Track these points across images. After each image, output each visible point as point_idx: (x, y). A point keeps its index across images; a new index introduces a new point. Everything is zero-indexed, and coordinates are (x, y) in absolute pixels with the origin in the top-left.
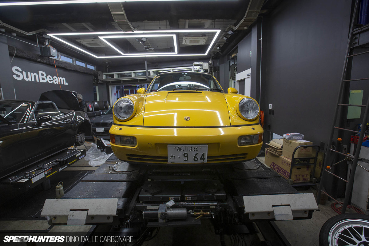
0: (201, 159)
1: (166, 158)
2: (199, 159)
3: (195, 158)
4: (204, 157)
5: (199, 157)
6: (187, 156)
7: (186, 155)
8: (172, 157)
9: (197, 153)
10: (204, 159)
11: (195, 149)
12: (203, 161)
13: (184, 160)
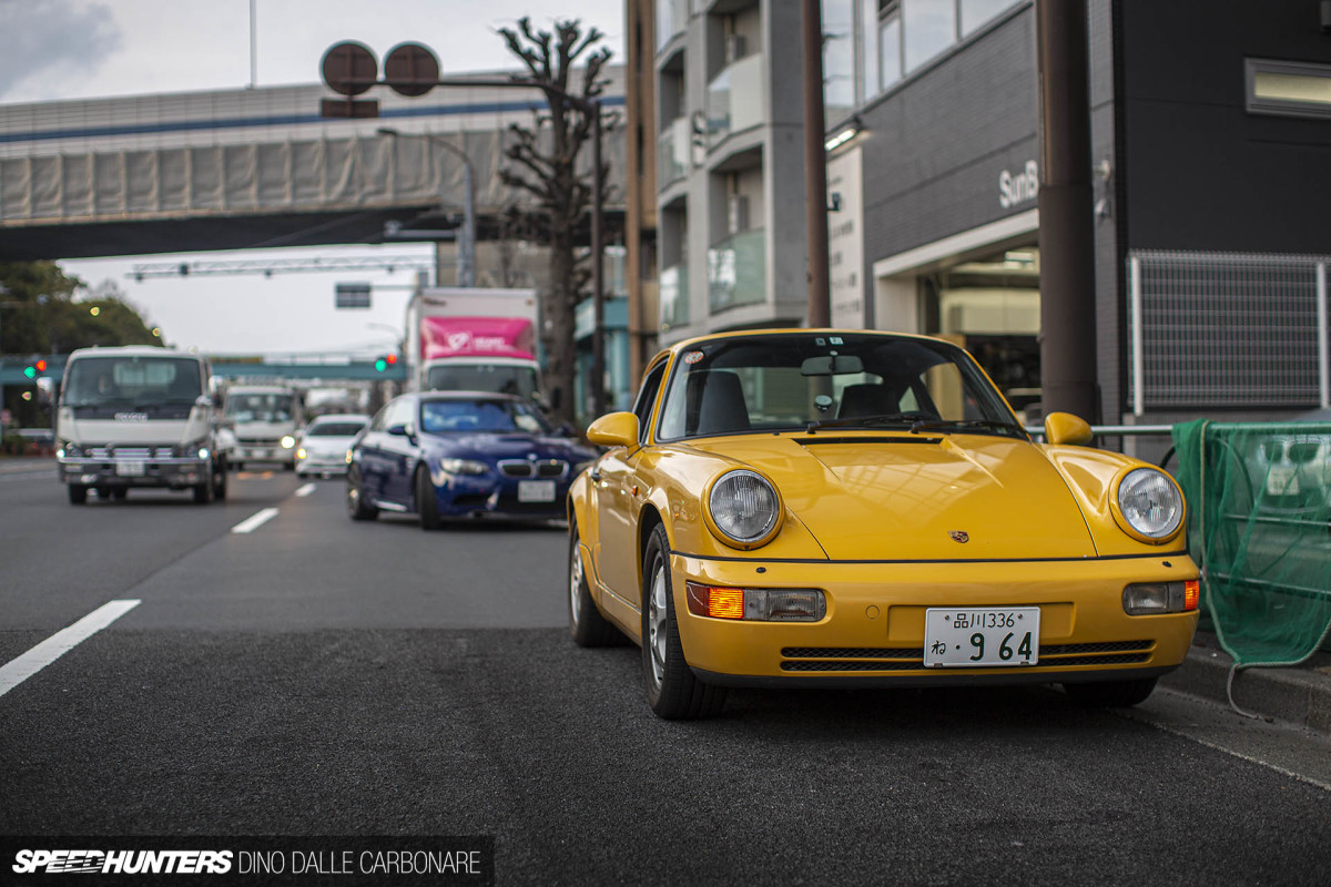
0: (1020, 652)
1: (920, 652)
2: (1015, 651)
3: (1003, 648)
4: (1028, 647)
5: (1014, 644)
6: (981, 645)
7: (977, 640)
8: (936, 646)
9: (1011, 635)
10: (1028, 653)
11: (1005, 620)
12: (1028, 658)
13: (973, 658)
